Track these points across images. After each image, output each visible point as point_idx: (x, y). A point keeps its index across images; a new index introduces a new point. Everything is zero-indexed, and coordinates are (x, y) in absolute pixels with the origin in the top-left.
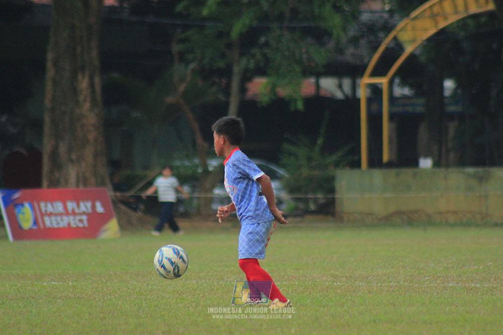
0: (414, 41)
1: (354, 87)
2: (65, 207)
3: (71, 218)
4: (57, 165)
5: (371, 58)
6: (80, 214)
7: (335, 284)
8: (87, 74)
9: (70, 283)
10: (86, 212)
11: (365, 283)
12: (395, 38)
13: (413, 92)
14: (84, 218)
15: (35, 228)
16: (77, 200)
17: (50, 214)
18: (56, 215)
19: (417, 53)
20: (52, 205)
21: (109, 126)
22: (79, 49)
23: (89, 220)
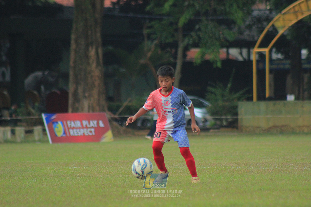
0: (284, 27)
1: (249, 54)
2: (82, 124)
3: (85, 130)
4: (77, 99)
5: (259, 37)
6: (90, 128)
7: (238, 168)
8: (94, 47)
9: (85, 167)
10: (94, 127)
11: (255, 167)
12: (273, 25)
13: (283, 57)
14: (93, 130)
15: (64, 136)
16: (89, 119)
17: (73, 128)
18: (76, 128)
19: (285, 34)
20: (74, 123)
21: (107, 76)
22: (90, 32)
23: (95, 131)
